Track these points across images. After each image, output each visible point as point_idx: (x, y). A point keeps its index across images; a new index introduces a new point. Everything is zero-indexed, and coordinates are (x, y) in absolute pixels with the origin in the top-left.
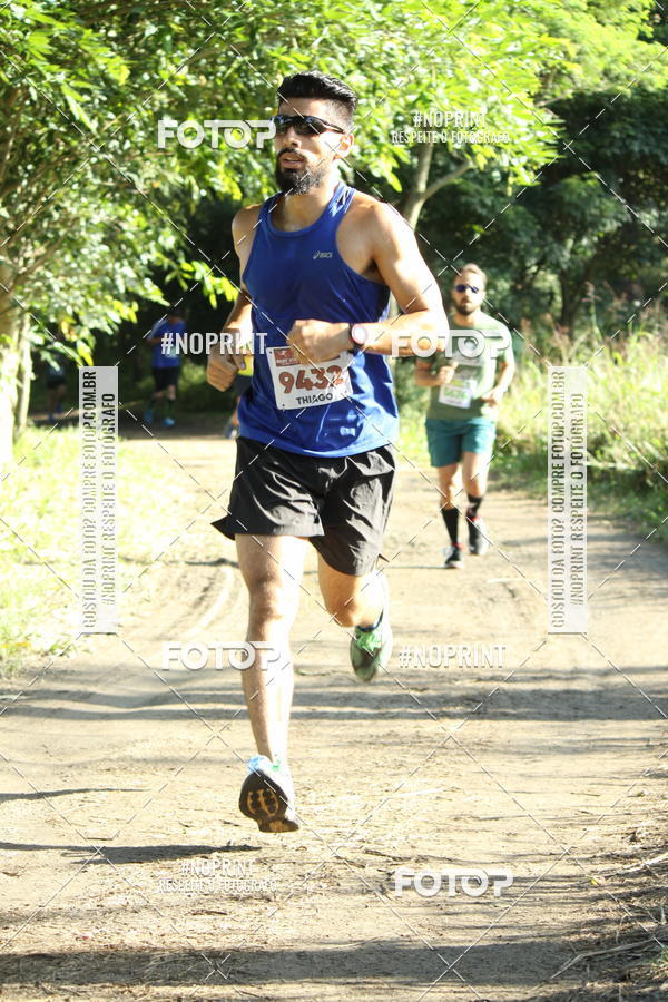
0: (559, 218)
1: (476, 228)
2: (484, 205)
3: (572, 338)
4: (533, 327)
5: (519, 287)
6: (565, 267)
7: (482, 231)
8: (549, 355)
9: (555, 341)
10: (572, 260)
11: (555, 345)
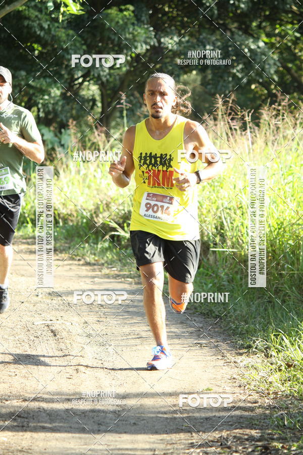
0: (100, 41)
1: (36, 46)
2: (42, 28)
3: (108, 136)
4: (79, 125)
5: (69, 94)
6: (104, 79)
7: (40, 49)
8: (90, 148)
9: (95, 138)
10: (110, 74)
11: (95, 141)
